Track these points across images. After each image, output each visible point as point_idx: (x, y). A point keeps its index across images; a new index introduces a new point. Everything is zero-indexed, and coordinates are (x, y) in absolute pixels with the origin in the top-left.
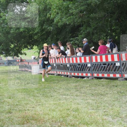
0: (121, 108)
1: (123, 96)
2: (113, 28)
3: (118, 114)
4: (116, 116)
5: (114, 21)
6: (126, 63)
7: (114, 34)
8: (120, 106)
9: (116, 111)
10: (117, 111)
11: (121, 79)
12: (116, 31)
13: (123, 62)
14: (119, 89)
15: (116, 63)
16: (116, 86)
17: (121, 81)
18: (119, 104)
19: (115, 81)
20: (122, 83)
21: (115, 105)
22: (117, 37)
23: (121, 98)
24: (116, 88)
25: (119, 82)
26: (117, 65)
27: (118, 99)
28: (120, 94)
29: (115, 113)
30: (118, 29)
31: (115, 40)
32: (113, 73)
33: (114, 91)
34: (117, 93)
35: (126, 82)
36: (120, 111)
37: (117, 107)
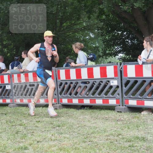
0: (9, 141)
1: (13, 126)
2: (5, 43)
3: (5, 149)
4: (2, 151)
5: (5, 35)
6: (18, 85)
7: (6, 50)
8: (8, 139)
9: (2, 145)
10: (4, 145)
11: (12, 105)
12: (9, 46)
13: (15, 84)
14: (8, 117)
15: (6, 86)
16: (5, 114)
17: (12, 108)
18: (7, 136)
19: (5, 108)
20: (13, 111)
21: (2, 137)
22: (9, 54)
23: (10, 129)
24: (5, 116)
25: (9, 108)
26: (7, 88)
27: (6, 130)
28: (9, 123)
29: (1, 148)
30: (11, 45)
31: (6, 57)
32: (3, 98)
33: (2, 120)
34: (5, 122)
35: (18, 109)
36: (7, 145)
37: (3, 140)
